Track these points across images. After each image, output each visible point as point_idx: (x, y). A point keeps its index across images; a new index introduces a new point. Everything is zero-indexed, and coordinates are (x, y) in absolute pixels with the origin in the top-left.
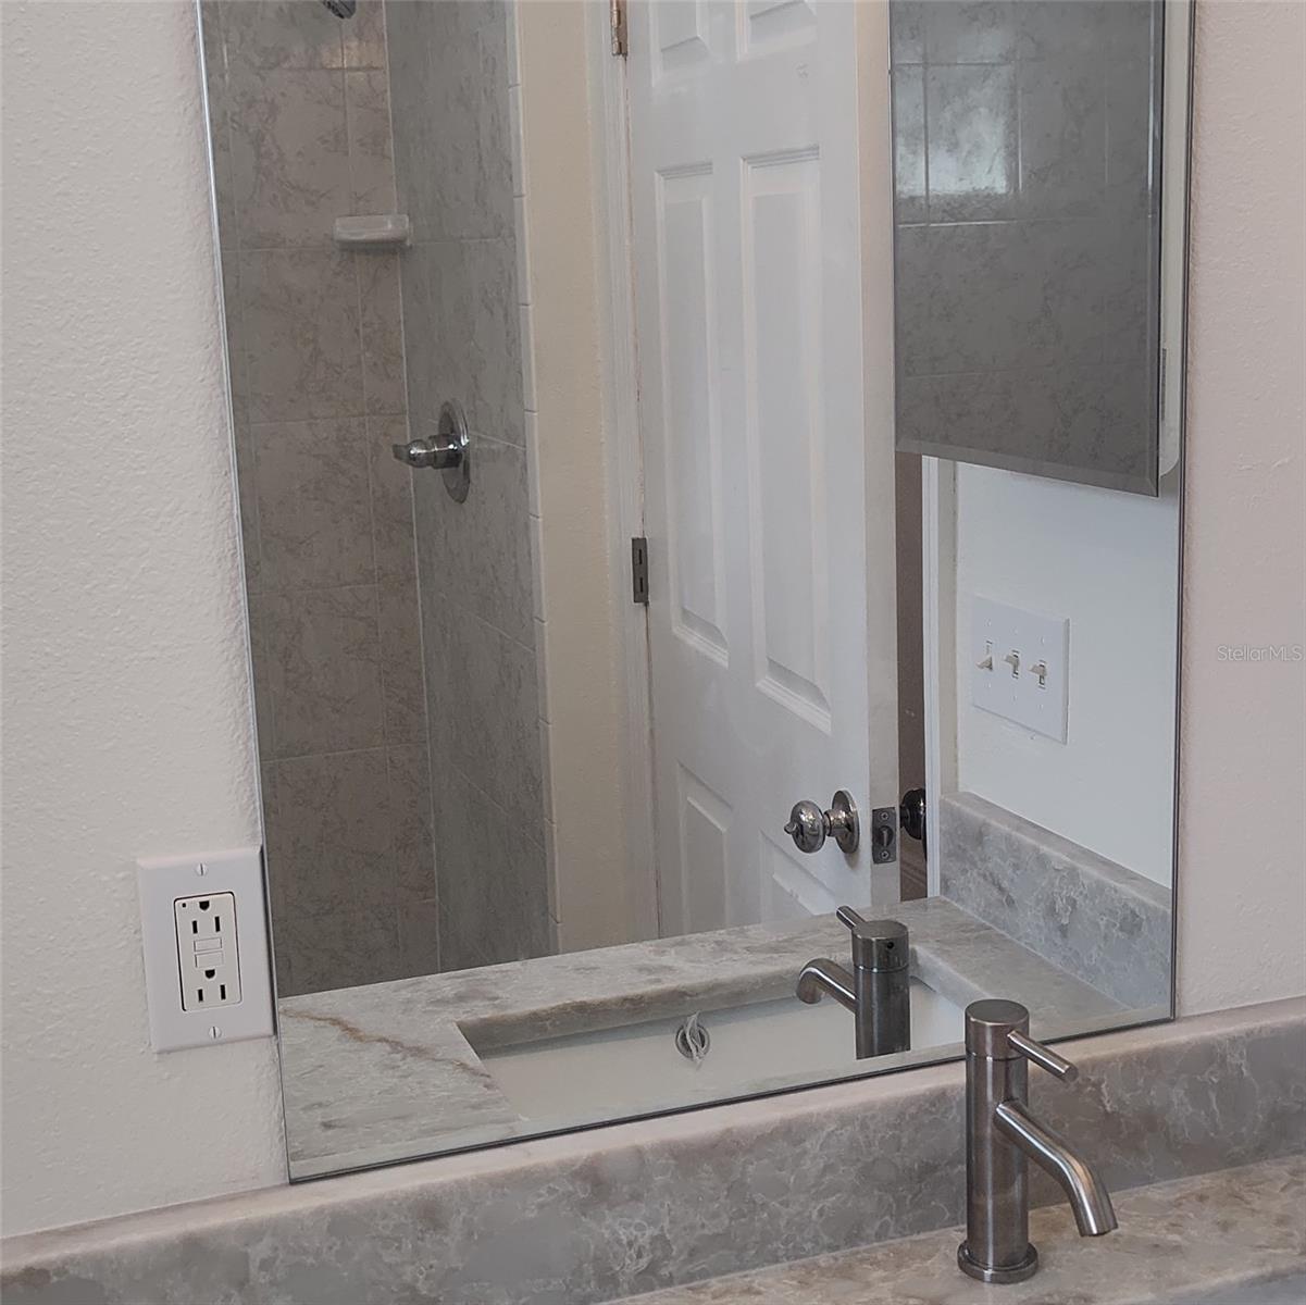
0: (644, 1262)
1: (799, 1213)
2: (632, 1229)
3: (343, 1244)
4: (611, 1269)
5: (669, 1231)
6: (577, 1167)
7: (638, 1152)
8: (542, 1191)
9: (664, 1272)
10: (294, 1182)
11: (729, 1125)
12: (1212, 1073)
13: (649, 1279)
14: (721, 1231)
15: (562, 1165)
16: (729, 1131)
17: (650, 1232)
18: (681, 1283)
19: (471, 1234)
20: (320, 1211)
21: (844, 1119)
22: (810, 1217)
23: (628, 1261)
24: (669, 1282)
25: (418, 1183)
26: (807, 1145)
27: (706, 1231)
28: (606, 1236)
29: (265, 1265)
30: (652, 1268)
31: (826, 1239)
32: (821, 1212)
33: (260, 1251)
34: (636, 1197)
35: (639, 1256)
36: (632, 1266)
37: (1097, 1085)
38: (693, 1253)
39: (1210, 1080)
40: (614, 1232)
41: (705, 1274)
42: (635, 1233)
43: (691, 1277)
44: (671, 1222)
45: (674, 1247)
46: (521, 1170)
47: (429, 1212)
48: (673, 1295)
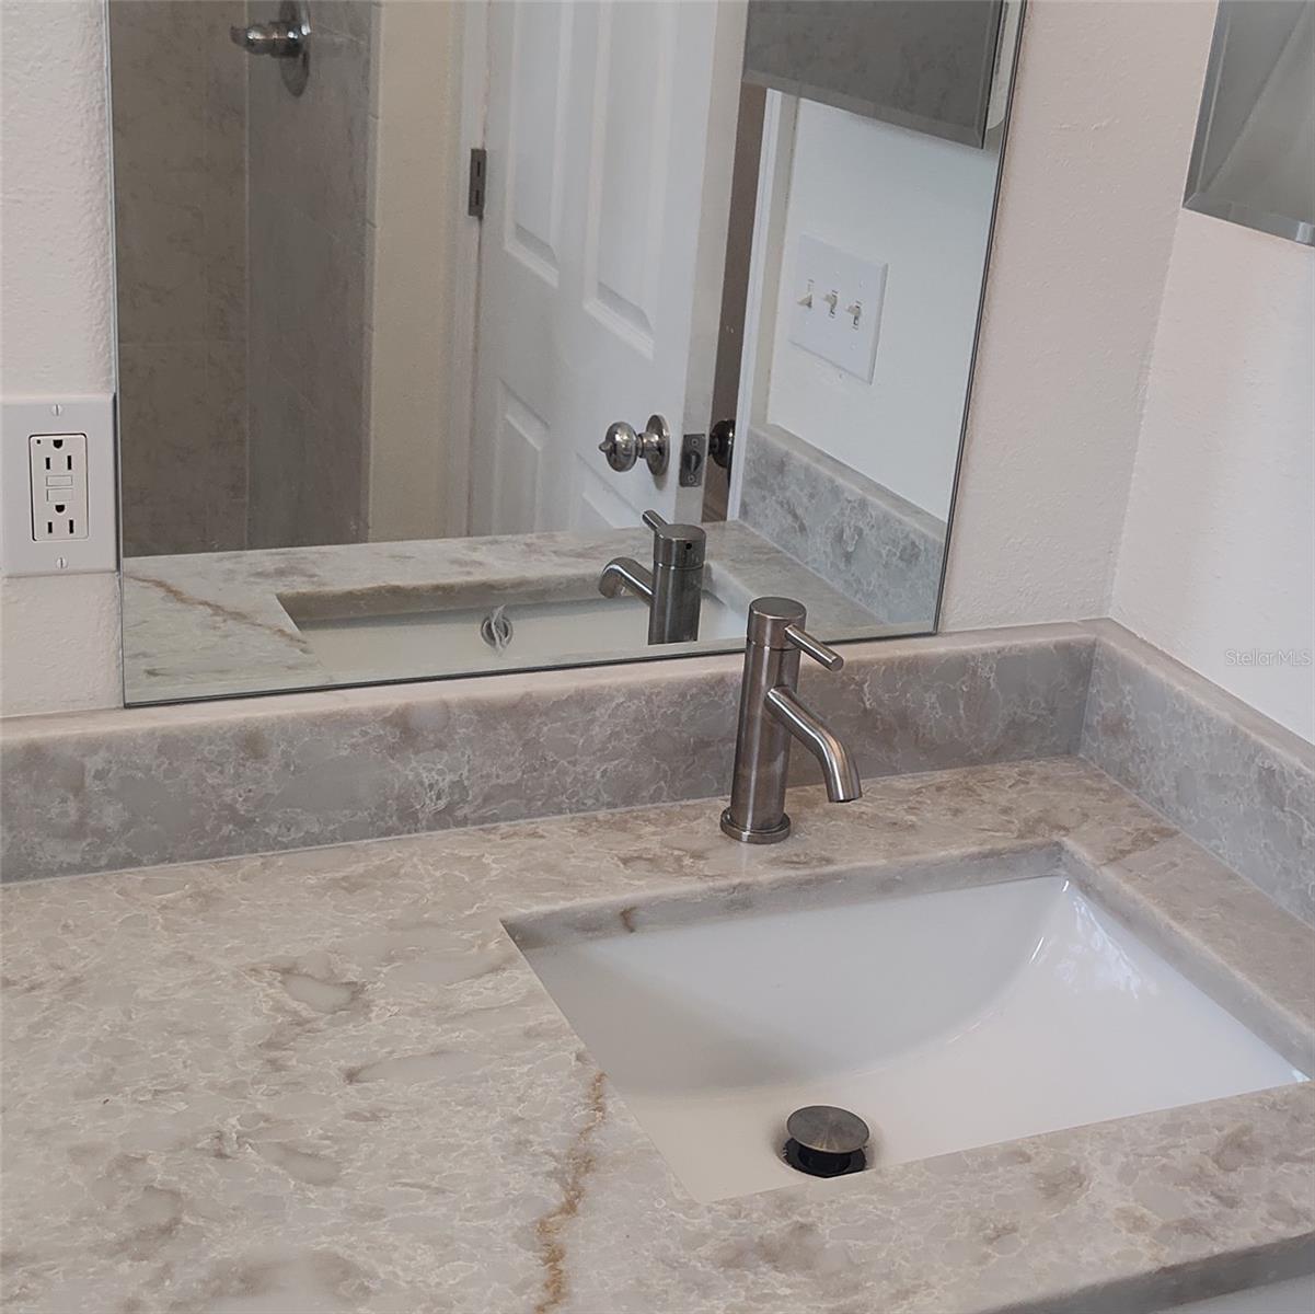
0: (442, 804)
1: (585, 773)
2: (434, 773)
3: (170, 764)
4: (412, 807)
5: (468, 778)
6: (387, 715)
7: (445, 705)
8: (355, 733)
9: (459, 814)
10: (128, 706)
11: (529, 690)
12: (963, 683)
13: (444, 819)
14: (513, 782)
15: (376, 712)
16: (528, 695)
17: (450, 777)
18: (474, 824)
19: (287, 765)
20: (152, 733)
21: (633, 693)
22: (593, 776)
23: (428, 802)
24: (464, 822)
25: (243, 715)
26: (597, 713)
27: (500, 781)
28: (410, 778)
29: (100, 775)
30: (449, 809)
31: (605, 797)
32: (604, 773)
33: (94, 763)
34: (440, 746)
35: (439, 798)
36: (430, 805)
37: (860, 684)
38: (487, 799)
39: (961, 689)
40: (418, 775)
41: (495, 818)
42: (436, 777)
43: (483, 820)
44: (469, 771)
45: (470, 792)
46: (337, 713)
47: (252, 743)
48: (466, 833)
